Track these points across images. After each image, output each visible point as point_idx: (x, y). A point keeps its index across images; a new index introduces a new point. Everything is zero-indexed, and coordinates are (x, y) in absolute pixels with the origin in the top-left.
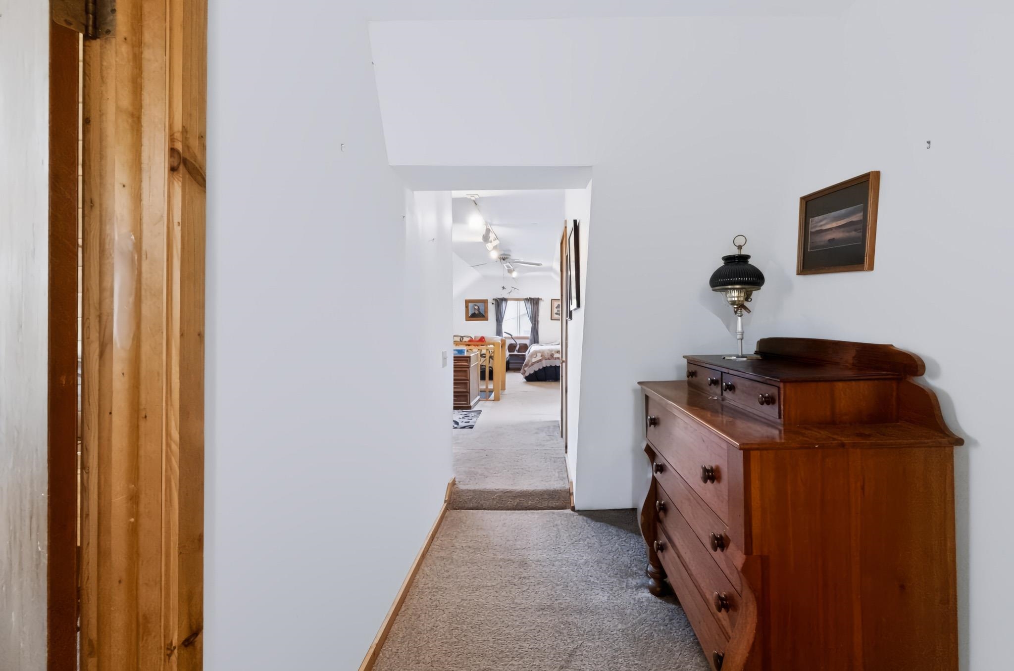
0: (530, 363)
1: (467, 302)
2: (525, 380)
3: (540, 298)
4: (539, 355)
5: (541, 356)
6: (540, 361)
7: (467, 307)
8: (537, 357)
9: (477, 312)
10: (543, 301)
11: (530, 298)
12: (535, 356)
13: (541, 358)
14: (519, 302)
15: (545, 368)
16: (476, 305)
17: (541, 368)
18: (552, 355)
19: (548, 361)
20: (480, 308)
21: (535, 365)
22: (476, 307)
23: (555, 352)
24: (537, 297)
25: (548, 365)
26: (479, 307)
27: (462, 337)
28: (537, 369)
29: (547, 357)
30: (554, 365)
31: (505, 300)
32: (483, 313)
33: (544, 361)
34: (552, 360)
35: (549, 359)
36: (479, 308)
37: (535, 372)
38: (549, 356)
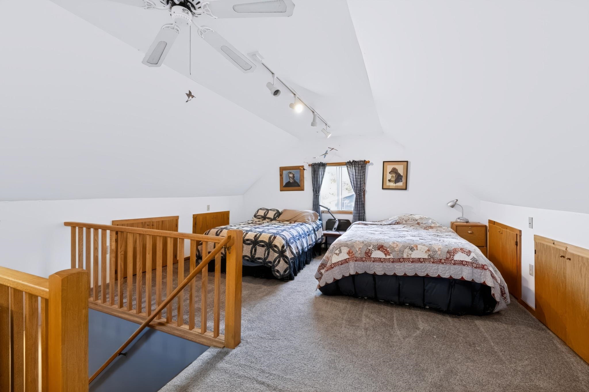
0: (329, 264)
1: (282, 169)
2: (319, 292)
3: (367, 160)
4: (345, 250)
5: (349, 253)
6: (346, 261)
7: (281, 175)
8: (341, 255)
9: (291, 181)
10: (372, 164)
11: (353, 161)
12: (337, 252)
13: (347, 257)
14: (340, 167)
15: (353, 277)
16: (290, 173)
17: (347, 275)
18: (368, 254)
19: (361, 263)
20: (295, 175)
21: (336, 269)
22: (291, 175)
23: (374, 247)
24: (363, 160)
25: (360, 272)
26: (293, 175)
27: (268, 210)
28: (339, 277)
29: (358, 255)
30: (372, 272)
31: (323, 165)
32: (298, 181)
33: (352, 264)
34: (368, 263)
35: (361, 260)
36: (294, 177)
37: (336, 282)
38: (363, 255)
